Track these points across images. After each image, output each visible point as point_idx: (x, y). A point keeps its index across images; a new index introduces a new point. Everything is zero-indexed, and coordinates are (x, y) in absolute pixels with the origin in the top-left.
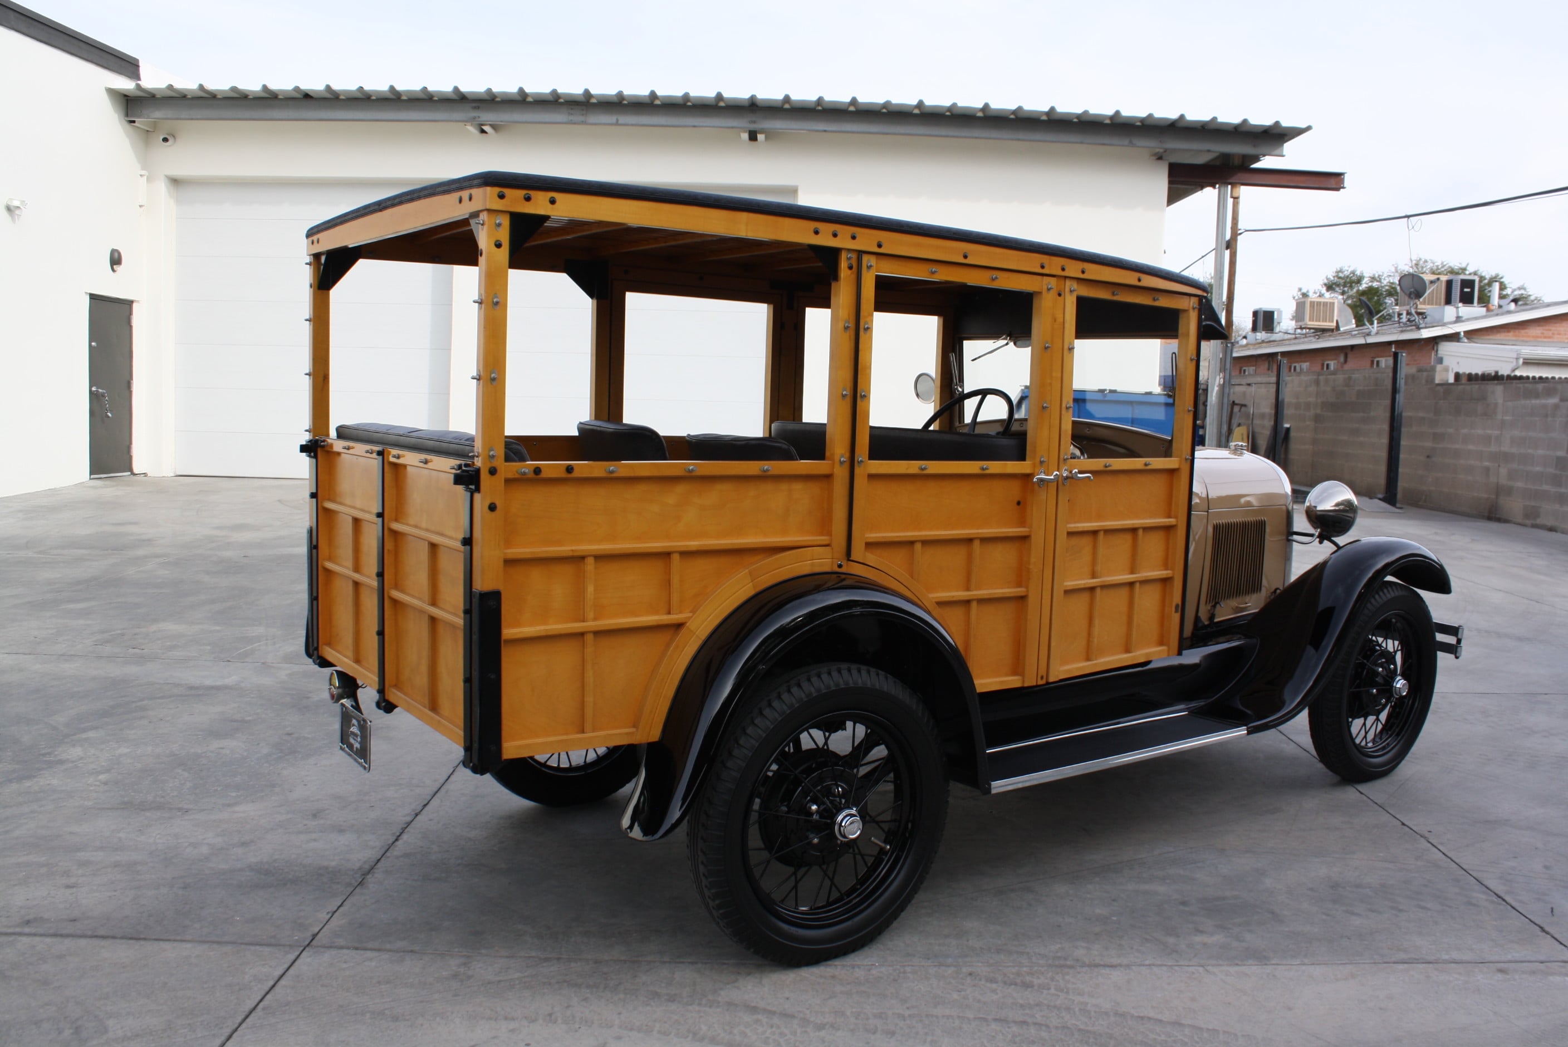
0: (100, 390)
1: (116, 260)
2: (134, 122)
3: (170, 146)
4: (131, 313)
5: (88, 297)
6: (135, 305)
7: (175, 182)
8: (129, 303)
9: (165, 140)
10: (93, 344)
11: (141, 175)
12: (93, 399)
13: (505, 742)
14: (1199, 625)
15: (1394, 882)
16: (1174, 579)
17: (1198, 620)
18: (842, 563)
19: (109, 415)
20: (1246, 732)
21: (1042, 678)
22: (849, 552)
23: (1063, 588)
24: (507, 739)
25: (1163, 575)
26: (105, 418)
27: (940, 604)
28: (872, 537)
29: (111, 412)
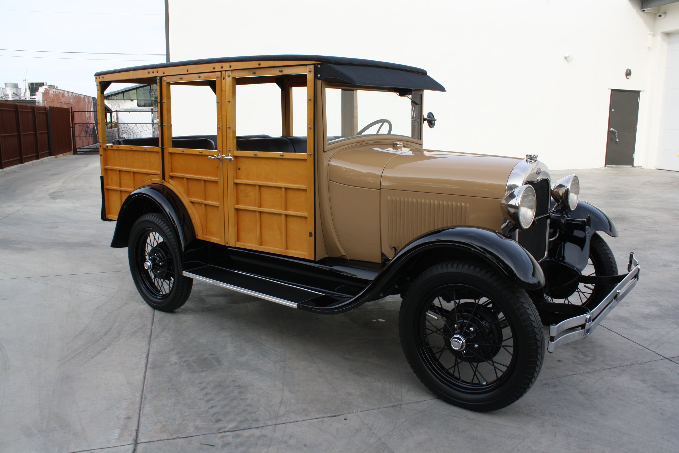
0: (614, 130)
1: (628, 73)
2: (644, 11)
3: (664, 18)
4: (639, 96)
5: (610, 91)
6: (641, 93)
7: (668, 34)
8: (637, 93)
9: (660, 16)
10: (613, 110)
11: (650, 34)
12: (610, 133)
13: (108, 214)
14: (384, 258)
15: (248, 402)
16: (308, 218)
17: (383, 254)
18: (163, 182)
19: (617, 140)
20: (297, 306)
21: (227, 243)
22: (164, 178)
23: (234, 206)
24: (109, 213)
25: (301, 214)
26: (616, 142)
27: (192, 202)
28: (172, 174)
29: (618, 139)
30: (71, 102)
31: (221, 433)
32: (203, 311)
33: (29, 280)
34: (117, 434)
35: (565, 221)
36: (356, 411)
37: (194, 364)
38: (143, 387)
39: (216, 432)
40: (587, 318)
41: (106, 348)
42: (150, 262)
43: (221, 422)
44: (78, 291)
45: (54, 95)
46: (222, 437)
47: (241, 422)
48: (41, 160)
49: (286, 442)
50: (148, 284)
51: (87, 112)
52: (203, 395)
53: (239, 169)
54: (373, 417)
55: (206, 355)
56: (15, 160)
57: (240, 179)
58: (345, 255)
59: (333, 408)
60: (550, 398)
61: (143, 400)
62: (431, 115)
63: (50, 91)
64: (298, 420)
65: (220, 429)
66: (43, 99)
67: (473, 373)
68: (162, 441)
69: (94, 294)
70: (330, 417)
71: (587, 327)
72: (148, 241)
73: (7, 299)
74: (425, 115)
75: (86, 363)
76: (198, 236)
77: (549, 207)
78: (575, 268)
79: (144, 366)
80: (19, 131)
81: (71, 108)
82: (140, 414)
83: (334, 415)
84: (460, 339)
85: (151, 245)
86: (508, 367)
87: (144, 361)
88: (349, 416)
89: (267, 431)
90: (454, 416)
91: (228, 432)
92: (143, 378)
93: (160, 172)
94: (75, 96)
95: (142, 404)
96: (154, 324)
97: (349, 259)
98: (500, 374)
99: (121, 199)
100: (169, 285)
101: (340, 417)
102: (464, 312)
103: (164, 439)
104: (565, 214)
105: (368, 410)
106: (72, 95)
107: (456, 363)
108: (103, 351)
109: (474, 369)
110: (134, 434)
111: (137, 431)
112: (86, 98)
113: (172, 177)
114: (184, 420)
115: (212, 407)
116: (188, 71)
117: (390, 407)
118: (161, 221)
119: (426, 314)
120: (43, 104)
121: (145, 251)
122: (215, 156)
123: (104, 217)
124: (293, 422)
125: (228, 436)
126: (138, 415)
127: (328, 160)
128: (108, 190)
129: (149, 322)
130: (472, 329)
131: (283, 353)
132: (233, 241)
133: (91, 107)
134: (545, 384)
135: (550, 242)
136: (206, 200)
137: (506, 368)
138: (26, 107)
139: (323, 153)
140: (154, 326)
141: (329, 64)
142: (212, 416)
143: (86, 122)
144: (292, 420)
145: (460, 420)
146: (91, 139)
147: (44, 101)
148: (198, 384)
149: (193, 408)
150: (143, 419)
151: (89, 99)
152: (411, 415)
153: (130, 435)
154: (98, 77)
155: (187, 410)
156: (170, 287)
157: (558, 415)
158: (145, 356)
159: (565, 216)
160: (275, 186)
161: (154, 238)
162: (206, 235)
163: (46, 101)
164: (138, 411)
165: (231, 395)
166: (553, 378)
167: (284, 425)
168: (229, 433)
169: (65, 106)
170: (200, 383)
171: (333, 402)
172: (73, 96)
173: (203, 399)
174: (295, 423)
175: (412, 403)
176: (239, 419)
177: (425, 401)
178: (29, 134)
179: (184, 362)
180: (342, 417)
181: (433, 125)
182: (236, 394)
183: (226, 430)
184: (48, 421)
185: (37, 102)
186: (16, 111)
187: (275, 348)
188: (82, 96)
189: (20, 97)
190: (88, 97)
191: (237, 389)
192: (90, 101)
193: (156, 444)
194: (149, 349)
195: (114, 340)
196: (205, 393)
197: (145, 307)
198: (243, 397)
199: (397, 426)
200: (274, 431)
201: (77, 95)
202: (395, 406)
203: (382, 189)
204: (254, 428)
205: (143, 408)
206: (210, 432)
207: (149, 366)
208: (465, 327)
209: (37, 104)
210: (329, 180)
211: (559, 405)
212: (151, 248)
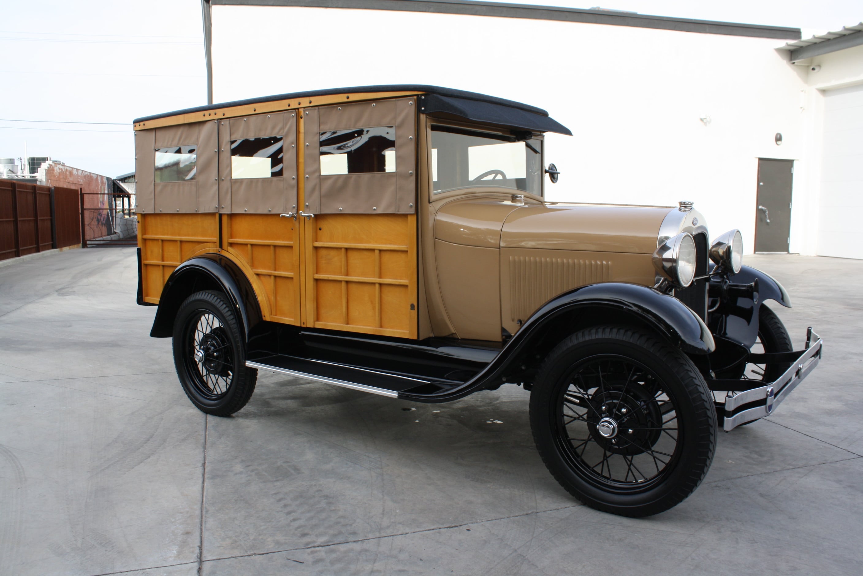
0: (763, 208)
1: (779, 138)
2: (794, 63)
3: (817, 72)
4: (792, 166)
5: (757, 160)
6: (795, 163)
7: (824, 91)
8: (789, 163)
9: (813, 69)
10: (761, 184)
11: (802, 91)
12: (759, 211)
13: (145, 297)
14: (505, 334)
15: (340, 513)
16: (409, 287)
17: (503, 330)
18: (220, 250)
19: (768, 221)
20: (397, 395)
21: (304, 323)
22: (221, 246)
23: (313, 277)
24: (147, 296)
25: (400, 282)
26: (767, 223)
27: (258, 275)
28: (231, 240)
29: (770, 219)
30: (80, 181)
31: (309, 548)
32: (269, 416)
33: (40, 383)
34: (175, 552)
35: (727, 287)
36: (481, 521)
37: (265, 473)
38: (203, 499)
39: (303, 547)
40: (768, 392)
41: (149, 457)
42: (202, 352)
43: (309, 536)
44: (105, 395)
45: (59, 173)
46: (312, 552)
47: (335, 535)
48: (41, 253)
49: (395, 557)
50: (197, 382)
51: (99, 195)
52: (282, 507)
53: (320, 229)
54: (504, 527)
55: (279, 463)
56: (10, 253)
57: (321, 242)
58: (455, 333)
59: (451, 518)
60: (724, 502)
61: (204, 513)
62: (553, 167)
63: (55, 168)
64: (407, 532)
65: (308, 544)
66: (46, 177)
67: (627, 468)
68: (234, 558)
69: (127, 398)
70: (448, 528)
71: (769, 403)
72: (199, 326)
73: (15, 404)
74: (547, 166)
75: (125, 474)
76: (265, 316)
77: (707, 270)
78: (743, 344)
79: (201, 476)
80: (15, 216)
81: (81, 189)
82: (201, 529)
83: (453, 525)
84: (611, 423)
85: (203, 332)
86: (671, 456)
87: (200, 470)
88: (472, 526)
89: (370, 545)
90: (606, 524)
91: (318, 547)
92: (200, 489)
93: (216, 239)
94: (85, 174)
95: (204, 518)
96: (208, 430)
97: (460, 338)
98: (662, 466)
99: (164, 276)
100: (226, 381)
101: (461, 527)
102: (613, 390)
103: (237, 556)
104: (726, 279)
105: (496, 519)
106: (81, 174)
107: (605, 458)
108: (145, 459)
109: (629, 463)
110: (197, 551)
111: (201, 547)
112: (99, 178)
113: (231, 245)
114: (260, 535)
115: (294, 520)
116: (255, 111)
117: (523, 515)
118: (217, 299)
119: (564, 396)
120: (46, 184)
121: (194, 339)
122: (289, 214)
123: (141, 301)
124: (402, 534)
125: (320, 551)
126: (199, 530)
127: (434, 213)
128: (146, 265)
129: (203, 427)
130: (624, 410)
131: (379, 459)
132: (312, 320)
133: (104, 190)
134: (715, 487)
135: (709, 313)
136: (275, 270)
137: (669, 458)
138: (25, 187)
139: (428, 203)
140: (207, 433)
141: (435, 95)
142: (296, 530)
143: (98, 208)
144: (400, 533)
145: (614, 527)
146: (104, 230)
147: (47, 180)
148: (272, 495)
149: (270, 522)
150: (206, 535)
151: (103, 180)
152: (552, 524)
153: (193, 552)
154: (137, 124)
155: (263, 524)
156: (227, 383)
157: (737, 520)
158: (200, 465)
159: (727, 280)
160: (367, 248)
161: (206, 322)
162: (276, 315)
163: (49, 180)
164: (199, 525)
165: (317, 506)
166: (723, 480)
167: (391, 538)
168: (320, 548)
169: (73, 187)
170: (276, 494)
171: (449, 511)
172: (83, 175)
173: (282, 511)
174: (404, 535)
175: (551, 510)
176: (331, 532)
177: (566, 508)
178: (28, 220)
179: (252, 471)
180: (465, 528)
181: (556, 179)
182: (323, 504)
183: (316, 544)
184: (83, 538)
185: (39, 181)
186: (14, 191)
187: (367, 454)
188: (93, 175)
189: (17, 175)
190: (102, 177)
191: (324, 499)
192: (104, 182)
193: (228, 562)
194: (205, 458)
195: (159, 448)
196: (283, 505)
197: (194, 411)
198: (333, 508)
199: (534, 536)
200: (379, 545)
201: (88, 174)
202: (530, 514)
203: (502, 247)
204: (352, 542)
205: (205, 522)
206: (296, 548)
207: (206, 476)
208: (615, 408)
209: (38, 183)
210: (435, 238)
211: (736, 509)
212: (202, 336)
